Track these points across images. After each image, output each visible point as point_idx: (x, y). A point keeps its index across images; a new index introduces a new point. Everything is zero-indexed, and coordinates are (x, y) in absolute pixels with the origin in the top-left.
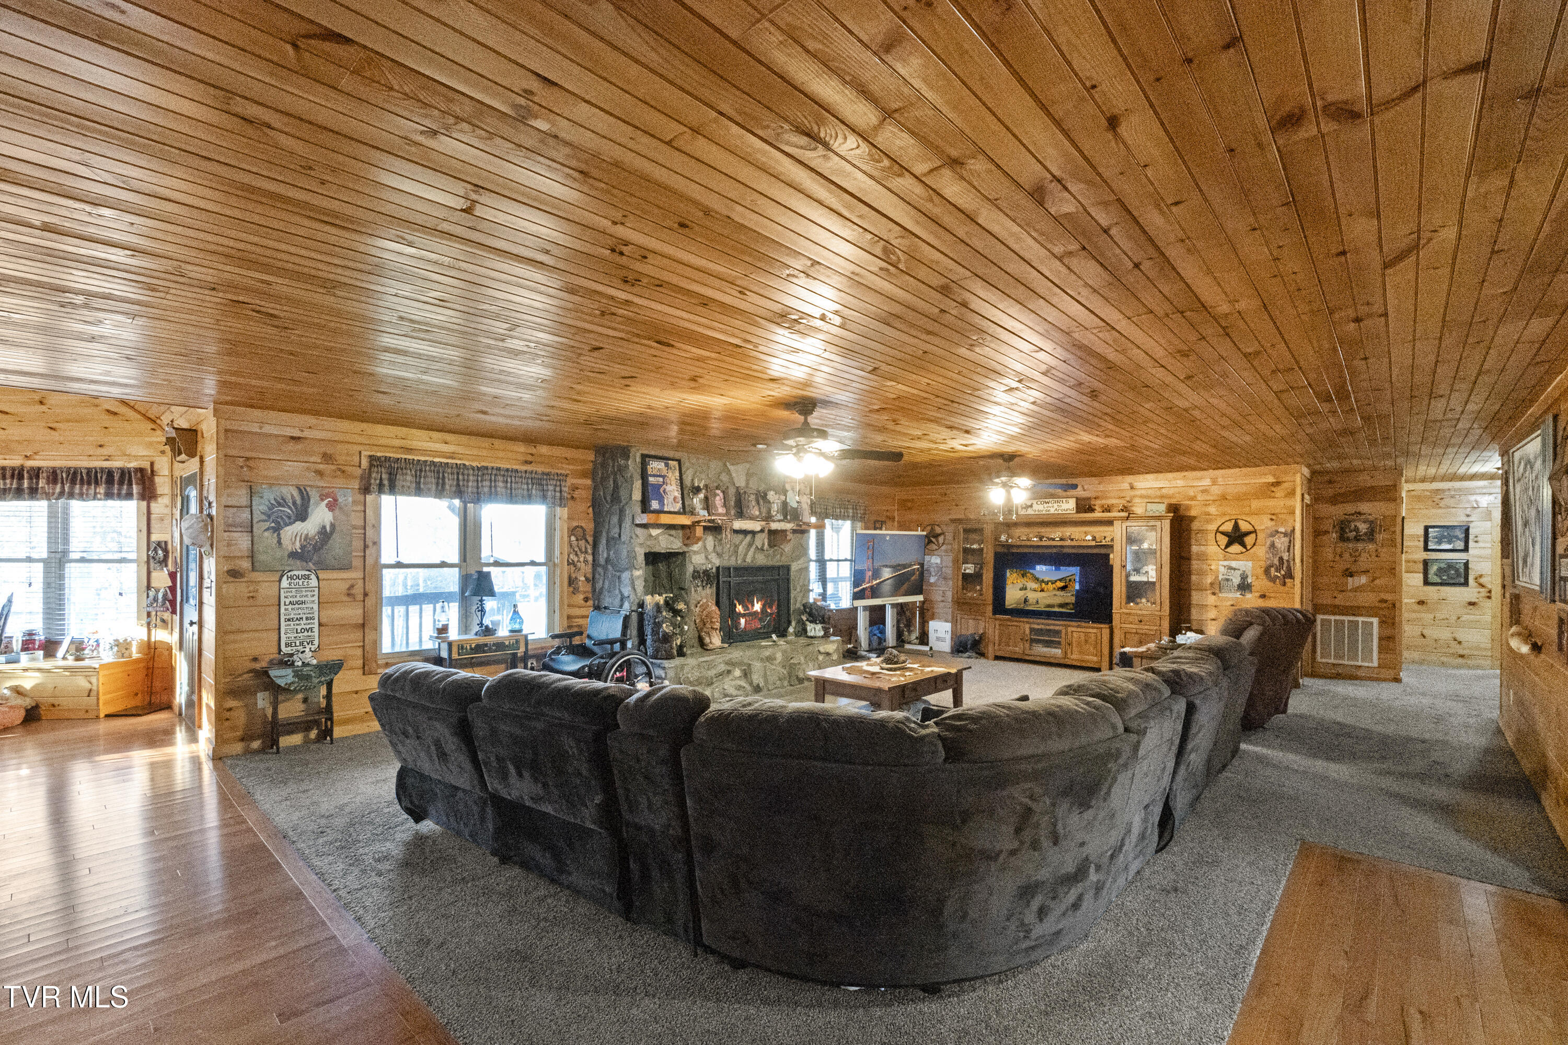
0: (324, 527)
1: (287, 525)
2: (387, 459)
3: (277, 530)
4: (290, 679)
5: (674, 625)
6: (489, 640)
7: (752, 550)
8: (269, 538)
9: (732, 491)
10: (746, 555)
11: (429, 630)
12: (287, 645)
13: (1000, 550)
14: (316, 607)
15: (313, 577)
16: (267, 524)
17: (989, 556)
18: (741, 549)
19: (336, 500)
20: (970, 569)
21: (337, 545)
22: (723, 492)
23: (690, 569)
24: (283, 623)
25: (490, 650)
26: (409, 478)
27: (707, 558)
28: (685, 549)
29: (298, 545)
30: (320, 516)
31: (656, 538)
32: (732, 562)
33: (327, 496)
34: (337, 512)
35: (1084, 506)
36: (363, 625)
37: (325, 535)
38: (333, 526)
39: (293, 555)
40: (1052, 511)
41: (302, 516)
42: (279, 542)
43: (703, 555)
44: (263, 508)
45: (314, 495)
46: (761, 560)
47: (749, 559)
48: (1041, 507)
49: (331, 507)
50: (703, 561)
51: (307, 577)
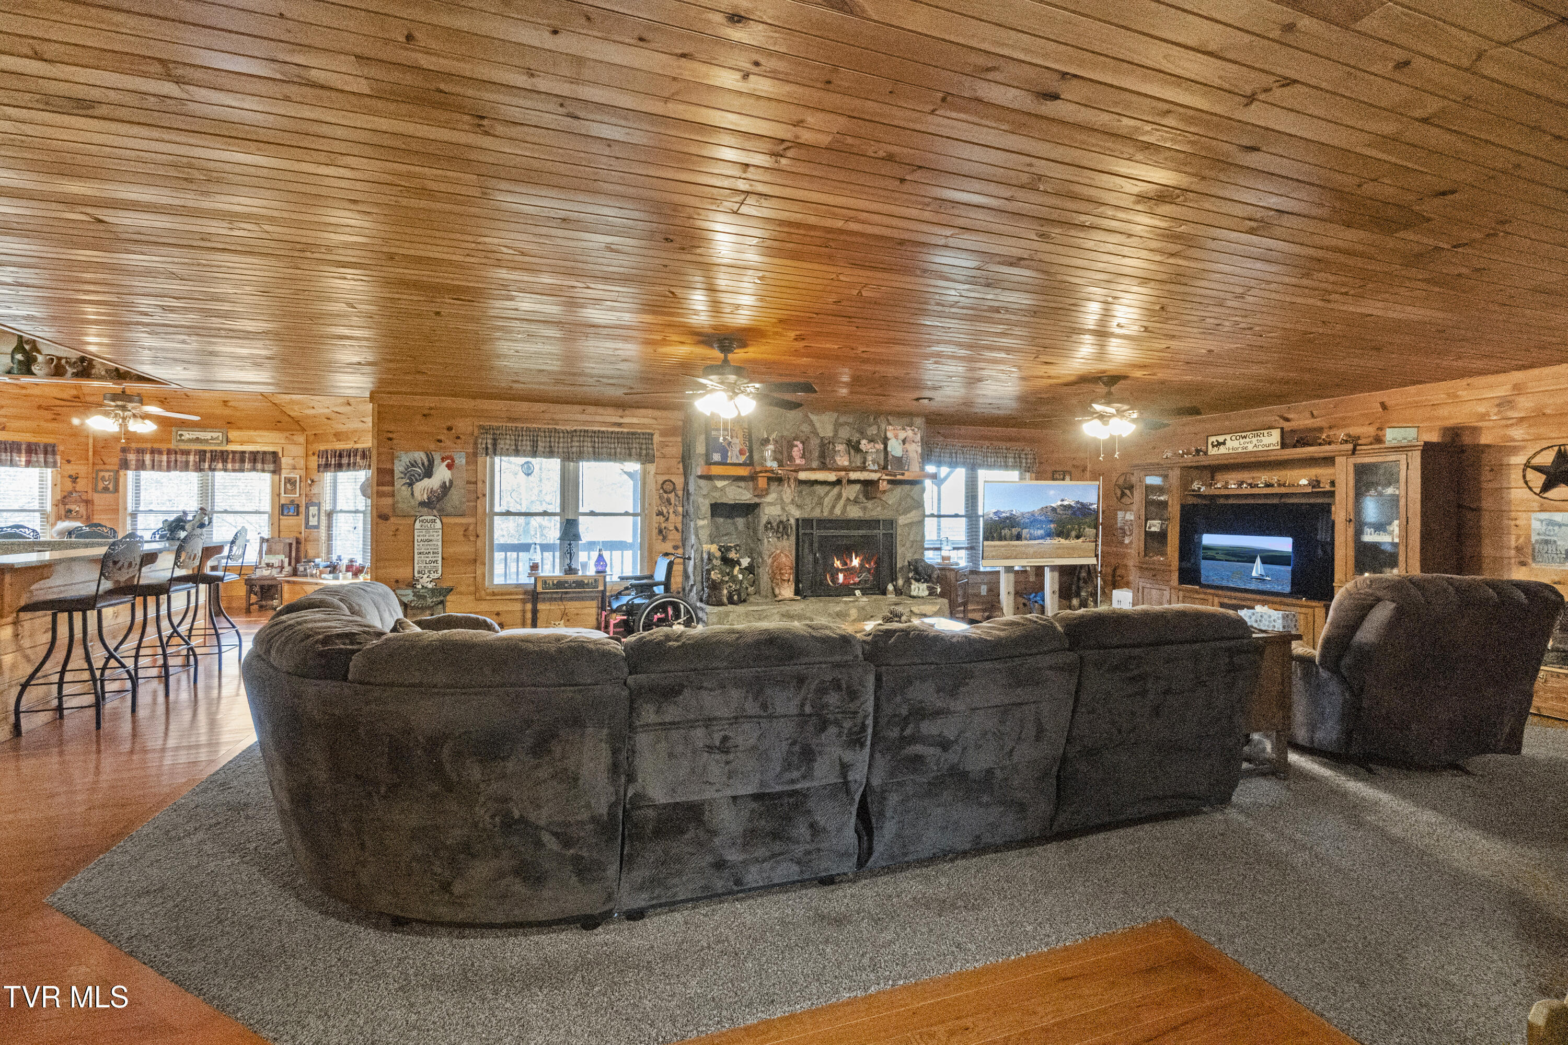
0: (445, 483)
1: (417, 481)
2: (491, 428)
3: (411, 485)
4: (411, 597)
5: (723, 574)
6: (571, 578)
7: (842, 502)
8: (405, 492)
9: (814, 442)
10: (834, 507)
11: (524, 568)
12: (419, 572)
13: (1191, 501)
14: (440, 544)
15: (438, 521)
16: (404, 481)
17: (1175, 510)
18: (827, 501)
19: (453, 461)
20: (1155, 526)
21: (455, 497)
22: (803, 443)
23: (764, 520)
24: (416, 556)
25: (570, 587)
26: (508, 442)
27: (783, 509)
28: (757, 500)
29: (425, 496)
30: (442, 474)
31: (722, 489)
32: (816, 514)
33: (447, 458)
34: (455, 470)
35: (1290, 439)
36: (475, 561)
37: (446, 488)
38: (451, 482)
39: (422, 504)
40: (1250, 448)
41: (428, 473)
42: (412, 494)
43: (779, 507)
44: (402, 469)
45: (437, 458)
46: (854, 513)
47: (838, 511)
48: (1235, 444)
49: (449, 467)
50: (779, 513)
51: (434, 521)
